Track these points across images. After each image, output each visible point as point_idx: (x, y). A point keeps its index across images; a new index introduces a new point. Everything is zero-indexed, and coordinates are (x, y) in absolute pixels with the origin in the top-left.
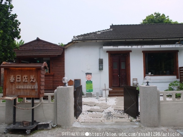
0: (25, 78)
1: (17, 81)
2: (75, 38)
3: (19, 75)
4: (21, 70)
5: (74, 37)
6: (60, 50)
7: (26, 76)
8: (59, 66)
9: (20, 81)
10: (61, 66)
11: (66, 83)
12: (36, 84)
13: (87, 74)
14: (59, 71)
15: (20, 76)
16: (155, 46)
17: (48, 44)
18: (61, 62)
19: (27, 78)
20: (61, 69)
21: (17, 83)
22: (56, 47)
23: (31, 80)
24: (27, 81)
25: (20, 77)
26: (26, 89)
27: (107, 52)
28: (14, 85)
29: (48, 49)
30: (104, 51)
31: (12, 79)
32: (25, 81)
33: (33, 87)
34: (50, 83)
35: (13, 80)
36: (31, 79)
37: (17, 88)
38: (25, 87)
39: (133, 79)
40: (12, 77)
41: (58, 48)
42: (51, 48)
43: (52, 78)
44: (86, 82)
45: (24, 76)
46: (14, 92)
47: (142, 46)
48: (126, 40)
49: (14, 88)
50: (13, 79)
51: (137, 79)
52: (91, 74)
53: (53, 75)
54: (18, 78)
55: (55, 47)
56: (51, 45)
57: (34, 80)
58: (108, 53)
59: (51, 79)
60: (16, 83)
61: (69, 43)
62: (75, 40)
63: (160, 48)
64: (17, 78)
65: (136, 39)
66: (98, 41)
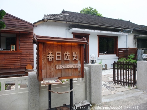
0: (67, 55)
1: (57, 59)
2: (46, 17)
3: (59, 52)
4: (62, 46)
5: (45, 15)
6: (29, 27)
7: (68, 53)
8: (27, 43)
9: (61, 59)
10: (29, 43)
11: (94, 61)
12: (79, 62)
14: (28, 48)
15: (61, 52)
17: (15, 19)
18: (30, 40)
19: (69, 56)
20: (30, 47)
21: (57, 61)
22: (25, 23)
23: (74, 58)
24: (69, 59)
25: (61, 54)
26: (68, 69)
27: (72, 33)
28: (52, 64)
29: (15, 24)
30: (70, 32)
31: (50, 57)
32: (67, 60)
33: (76, 66)
35: (52, 59)
36: (74, 56)
37: (57, 68)
38: (67, 67)
40: (50, 54)
41: (26, 25)
42: (19, 24)
43: (19, 56)
45: (66, 53)
46: (53, 74)
47: (101, 31)
48: (90, 25)
49: (53, 69)
50: (52, 57)
53: (21, 53)
54: (59, 56)
55: (23, 23)
56: (19, 20)
57: (77, 58)
59: (19, 58)
60: (55, 61)
61: (39, 21)
62: (46, 19)
64: (57, 56)
65: (96, 25)
66: (68, 23)
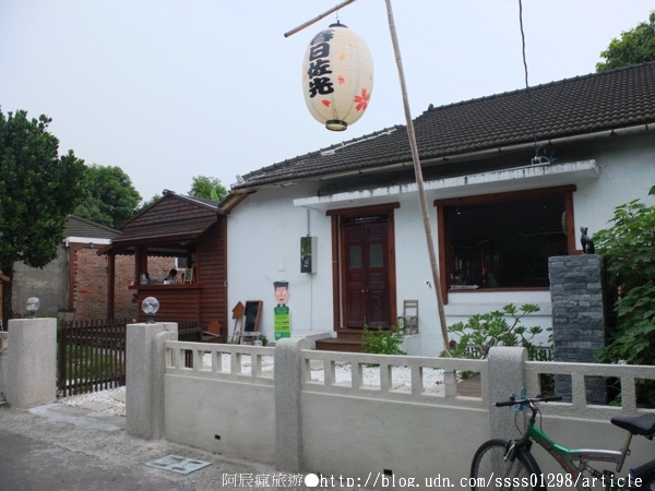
2: (239, 181)
6: (210, 219)
13: (277, 285)
16: (446, 180)
17: (187, 204)
22: (203, 210)
27: (328, 213)
29: (187, 217)
30: (320, 212)
34: (193, 310)
39: (405, 302)
41: (205, 214)
42: (192, 216)
44: (275, 309)
51: (417, 302)
52: (285, 285)
53: (201, 289)
58: (330, 218)
59: (195, 301)
61: (229, 198)
63: (467, 187)
